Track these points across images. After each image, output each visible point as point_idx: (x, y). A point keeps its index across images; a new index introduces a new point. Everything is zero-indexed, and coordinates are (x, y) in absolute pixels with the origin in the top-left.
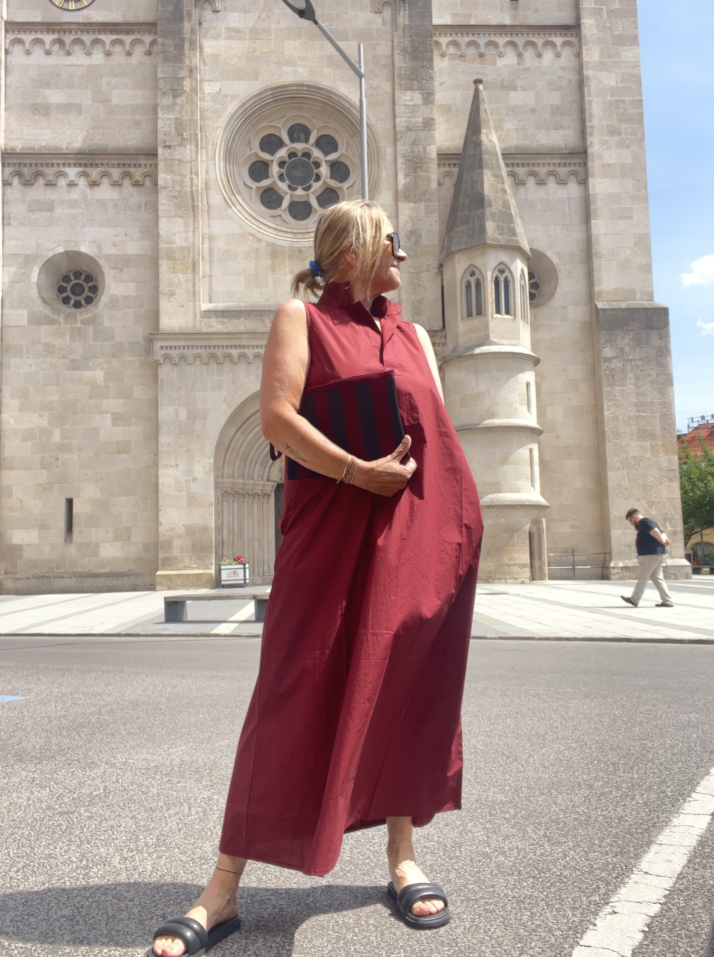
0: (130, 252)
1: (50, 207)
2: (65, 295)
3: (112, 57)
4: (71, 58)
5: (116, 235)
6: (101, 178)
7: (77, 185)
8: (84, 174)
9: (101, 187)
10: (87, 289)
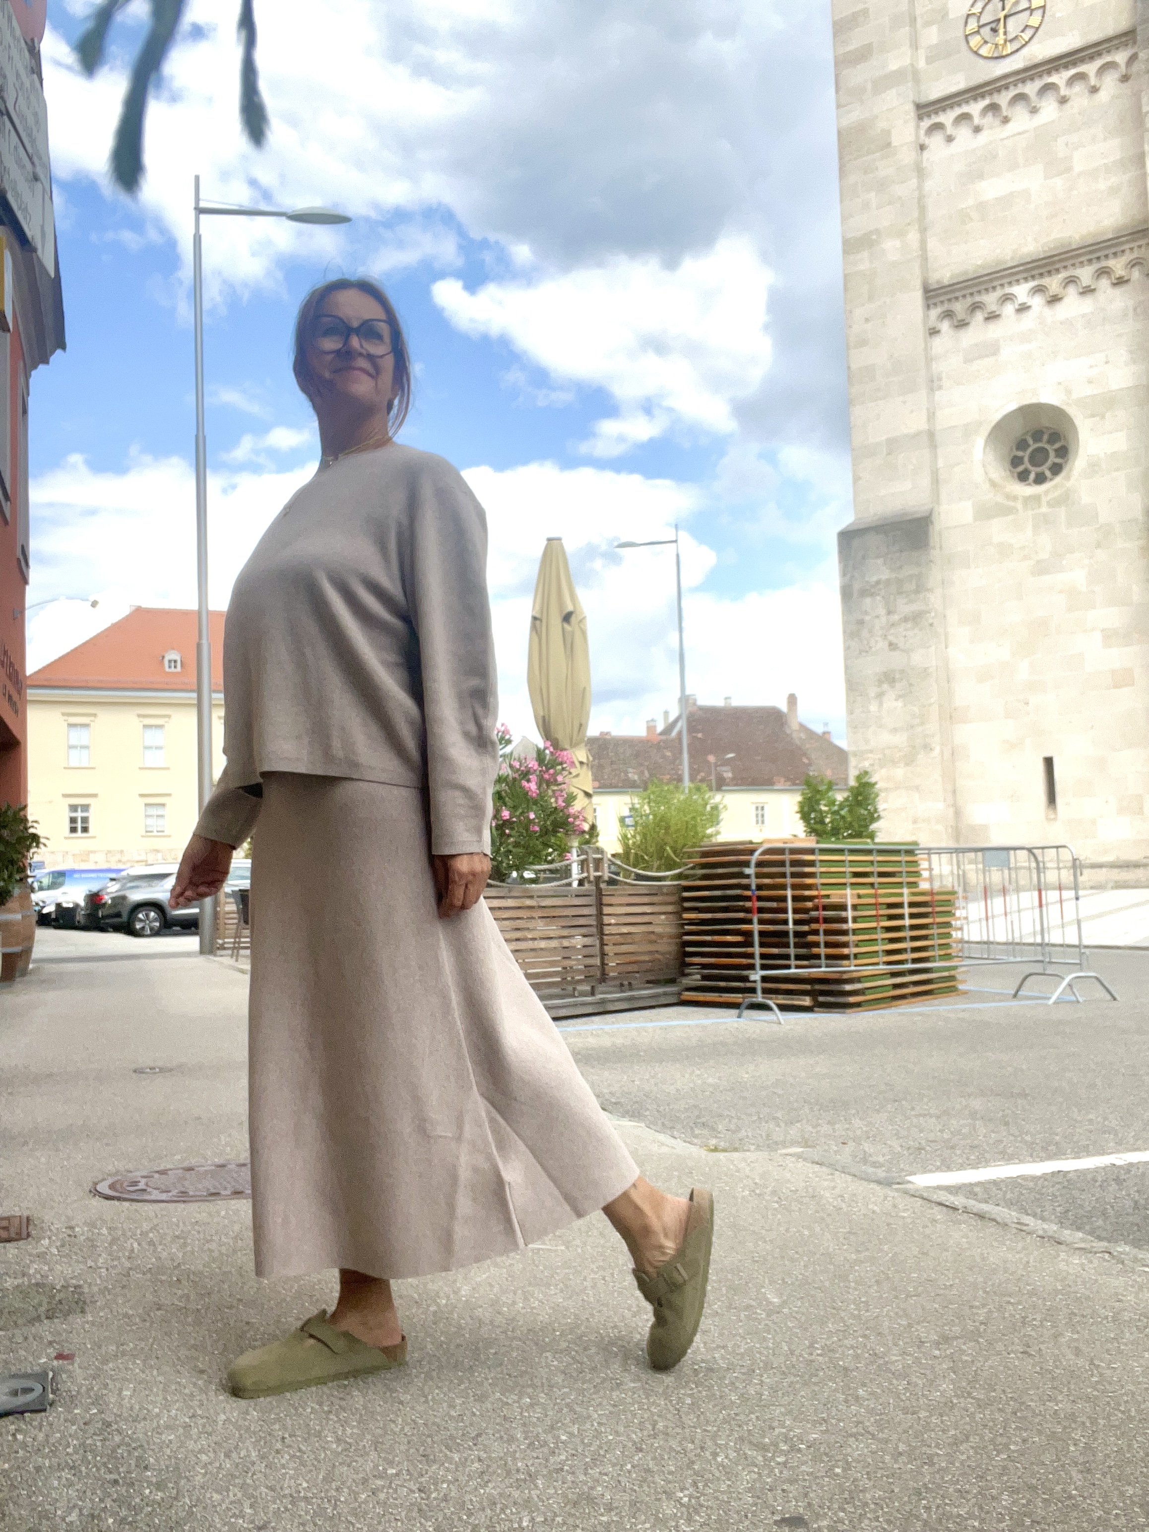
0: (1115, 387)
1: (992, 349)
2: (1021, 468)
3: (1069, 104)
4: (1010, 125)
5: (1091, 367)
6: (1064, 288)
7: (1029, 307)
8: (1039, 290)
9: (1066, 301)
10: (1052, 454)
